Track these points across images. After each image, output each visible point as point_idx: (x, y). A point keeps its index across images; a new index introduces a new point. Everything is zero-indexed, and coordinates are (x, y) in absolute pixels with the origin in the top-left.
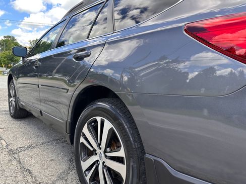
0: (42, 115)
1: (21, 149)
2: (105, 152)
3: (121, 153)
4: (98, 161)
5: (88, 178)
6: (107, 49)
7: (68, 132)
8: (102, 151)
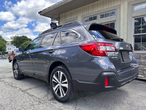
0: (34, 75)
1: (26, 90)
2: (61, 82)
3: (66, 81)
4: (59, 86)
5: (56, 93)
6: (59, 51)
7: (47, 78)
8: (60, 82)
